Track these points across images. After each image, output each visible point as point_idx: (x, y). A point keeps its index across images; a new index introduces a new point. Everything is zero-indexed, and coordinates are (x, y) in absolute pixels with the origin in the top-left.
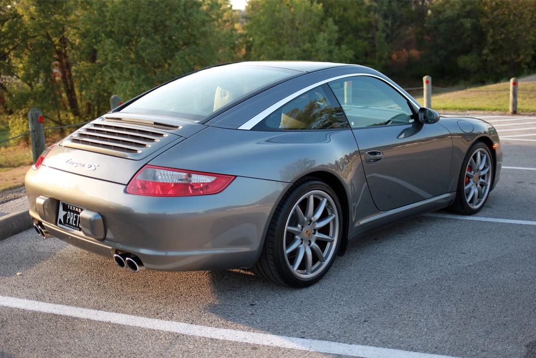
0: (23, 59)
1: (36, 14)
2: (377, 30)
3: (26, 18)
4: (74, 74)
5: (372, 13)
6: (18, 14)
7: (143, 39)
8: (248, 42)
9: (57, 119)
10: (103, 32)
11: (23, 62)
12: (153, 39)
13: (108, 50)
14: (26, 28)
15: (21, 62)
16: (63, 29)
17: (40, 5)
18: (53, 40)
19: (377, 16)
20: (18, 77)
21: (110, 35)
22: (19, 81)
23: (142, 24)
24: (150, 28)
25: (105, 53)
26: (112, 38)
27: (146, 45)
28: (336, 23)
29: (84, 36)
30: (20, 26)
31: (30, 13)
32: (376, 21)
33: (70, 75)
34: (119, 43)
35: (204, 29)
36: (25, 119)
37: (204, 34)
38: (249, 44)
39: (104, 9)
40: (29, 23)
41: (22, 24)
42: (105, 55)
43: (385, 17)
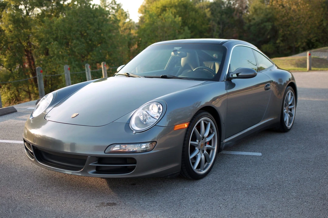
0: (6, 56)
1: (12, 29)
2: (214, 31)
3: (7, 32)
4: (36, 63)
5: (211, 21)
6: (2, 29)
7: (75, 41)
8: (138, 41)
9: (27, 90)
10: (51, 38)
11: (6, 57)
12: (80, 41)
13: (54, 48)
14: (7, 37)
15: (5, 58)
16: (29, 37)
17: (15, 24)
18: (23, 44)
19: (214, 23)
20: (3, 66)
21: (56, 39)
22: (4, 69)
23: (74, 33)
24: (78, 35)
25: (53, 50)
26: (57, 41)
27: (76, 45)
28: (189, 28)
29: (41, 41)
30: (4, 36)
31: (9, 29)
32: (213, 26)
33: (34, 64)
34: (61, 44)
35: (110, 34)
36: (8, 90)
37: (110, 38)
38: (139, 42)
39: (52, 25)
40: (8, 34)
41: (4, 35)
42: (53, 51)
43: (219, 23)
